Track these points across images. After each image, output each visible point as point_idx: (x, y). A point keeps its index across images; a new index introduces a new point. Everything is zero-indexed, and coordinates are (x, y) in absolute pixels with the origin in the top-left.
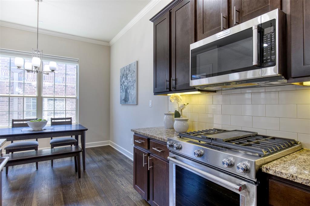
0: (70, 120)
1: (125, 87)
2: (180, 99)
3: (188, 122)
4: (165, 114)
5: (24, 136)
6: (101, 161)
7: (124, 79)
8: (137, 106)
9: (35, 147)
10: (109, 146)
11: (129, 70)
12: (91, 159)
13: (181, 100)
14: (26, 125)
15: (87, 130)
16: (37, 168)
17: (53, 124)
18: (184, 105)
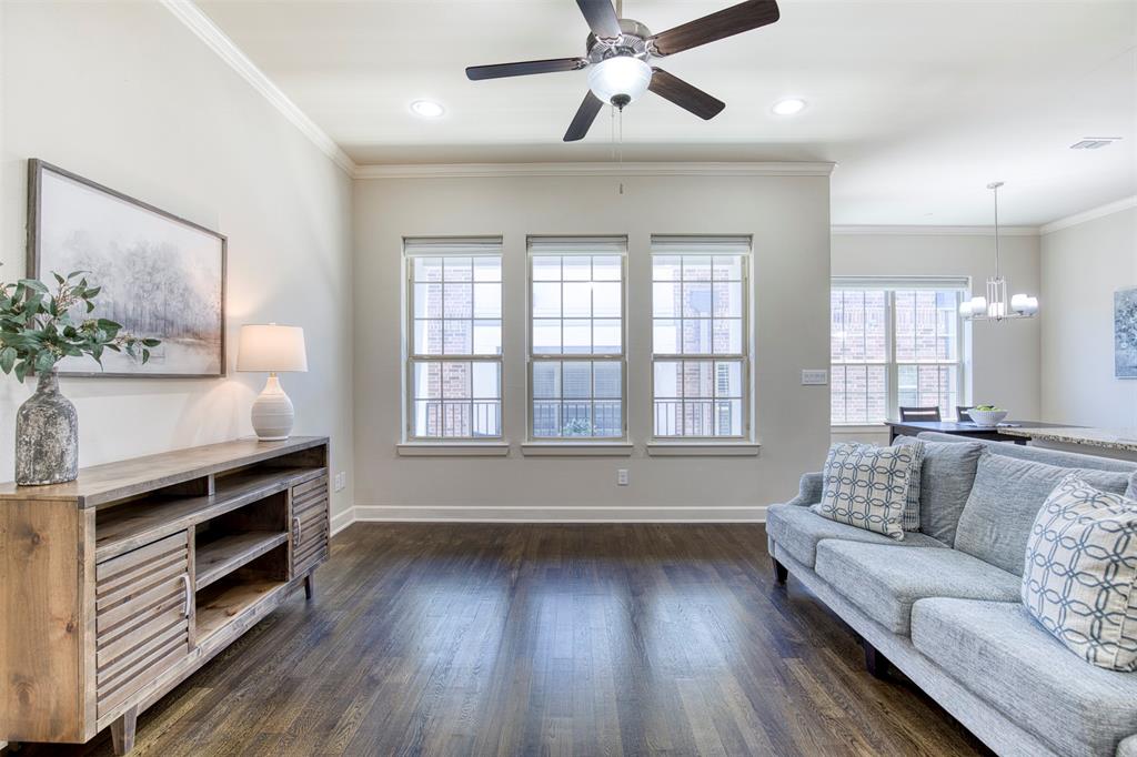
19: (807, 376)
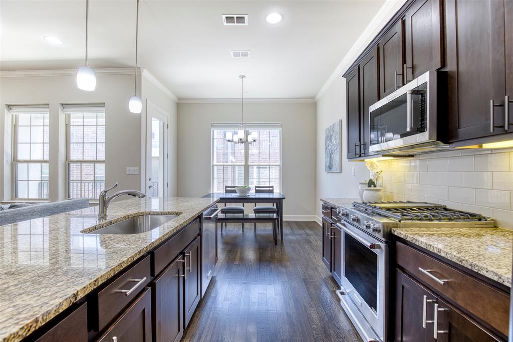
0: (272, 189)
1: (329, 151)
2: (375, 166)
3: (380, 193)
4: (360, 183)
5: (233, 200)
6: (301, 235)
7: (328, 142)
8: (342, 174)
9: (241, 211)
10: (315, 222)
11: (333, 131)
12: (291, 232)
13: (377, 167)
14: (234, 192)
15: (284, 198)
16: (243, 231)
17: (257, 191)
18: (377, 173)
19: (129, 170)
